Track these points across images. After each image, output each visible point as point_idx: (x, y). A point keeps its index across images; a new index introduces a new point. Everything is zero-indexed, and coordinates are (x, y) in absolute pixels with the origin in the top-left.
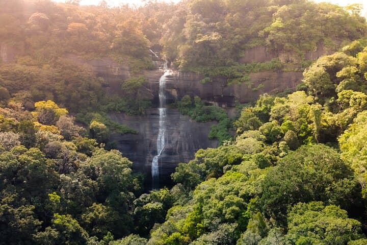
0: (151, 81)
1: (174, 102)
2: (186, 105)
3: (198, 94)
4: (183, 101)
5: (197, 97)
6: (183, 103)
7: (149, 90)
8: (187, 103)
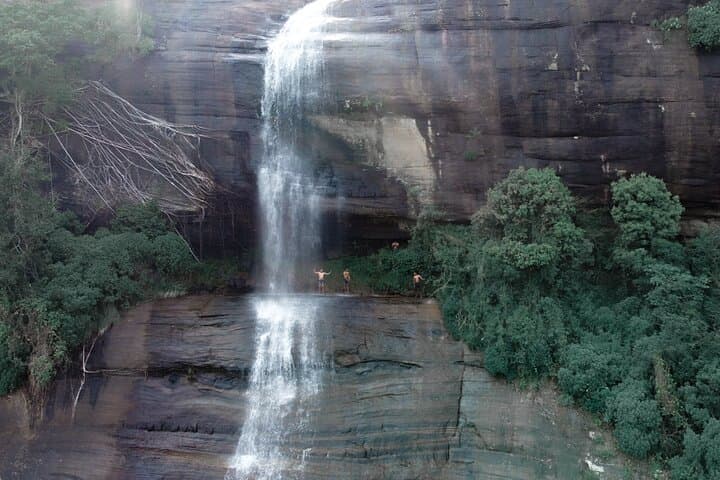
0: (189, 46)
1: (404, 241)
2: (535, 270)
3: (652, 157)
4: (497, 229)
5: (649, 184)
6: (495, 248)
7: (157, 123)
8: (541, 251)
